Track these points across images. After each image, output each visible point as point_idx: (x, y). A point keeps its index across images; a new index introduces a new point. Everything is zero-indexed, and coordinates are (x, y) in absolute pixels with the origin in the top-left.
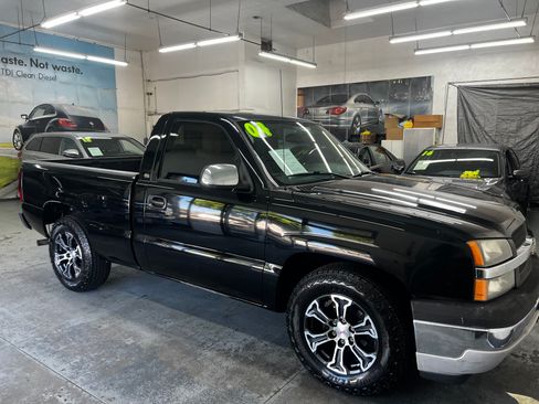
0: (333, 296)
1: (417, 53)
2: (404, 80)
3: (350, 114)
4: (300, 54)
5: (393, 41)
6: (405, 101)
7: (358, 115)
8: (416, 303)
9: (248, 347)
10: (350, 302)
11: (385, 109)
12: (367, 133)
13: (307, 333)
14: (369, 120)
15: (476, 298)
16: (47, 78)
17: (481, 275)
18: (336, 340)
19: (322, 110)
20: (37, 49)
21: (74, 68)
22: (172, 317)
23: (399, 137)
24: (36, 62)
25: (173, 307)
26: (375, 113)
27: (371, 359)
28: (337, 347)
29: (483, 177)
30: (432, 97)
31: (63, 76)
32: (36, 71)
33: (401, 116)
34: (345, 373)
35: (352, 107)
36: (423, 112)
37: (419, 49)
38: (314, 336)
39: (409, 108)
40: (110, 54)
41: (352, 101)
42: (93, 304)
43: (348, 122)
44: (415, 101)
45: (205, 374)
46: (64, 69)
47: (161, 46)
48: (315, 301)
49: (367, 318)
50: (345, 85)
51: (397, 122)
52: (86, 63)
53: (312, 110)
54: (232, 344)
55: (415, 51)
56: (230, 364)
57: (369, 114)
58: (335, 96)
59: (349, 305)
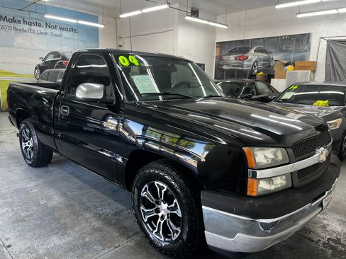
0: (156, 183)
1: (299, 16)
2: (290, 36)
3: (251, 60)
4: (219, 18)
5: (278, 7)
6: (290, 51)
7: (256, 61)
8: (205, 193)
9: (116, 213)
10: (166, 187)
11: (276, 57)
12: (261, 73)
13: (142, 208)
14: (264, 64)
15: (248, 194)
16: (55, 35)
17: (254, 175)
18: (160, 215)
19: (232, 58)
20: (46, 16)
21: (73, 29)
22: (80, 188)
23: (283, 77)
24: (49, 25)
25: (84, 182)
26: (269, 60)
27: (177, 232)
28: (159, 220)
29: (330, 105)
30: (310, 48)
31: (66, 34)
32: (49, 30)
33: (286, 62)
34: (163, 240)
35: (253, 56)
36: (302, 59)
37: (300, 13)
38: (146, 211)
39: (292, 56)
40: (95, 20)
41: (252, 51)
42: (37, 176)
43: (249, 66)
44: (297, 51)
45: (76, 229)
46: (66, 30)
47: (121, 13)
48: (146, 186)
49: (175, 201)
50: (248, 40)
51: (282, 66)
52: (77, 25)
53: (225, 58)
54: (108, 210)
55: (297, 14)
56: (97, 224)
57: (264, 60)
58: (241, 47)
59: (165, 190)
